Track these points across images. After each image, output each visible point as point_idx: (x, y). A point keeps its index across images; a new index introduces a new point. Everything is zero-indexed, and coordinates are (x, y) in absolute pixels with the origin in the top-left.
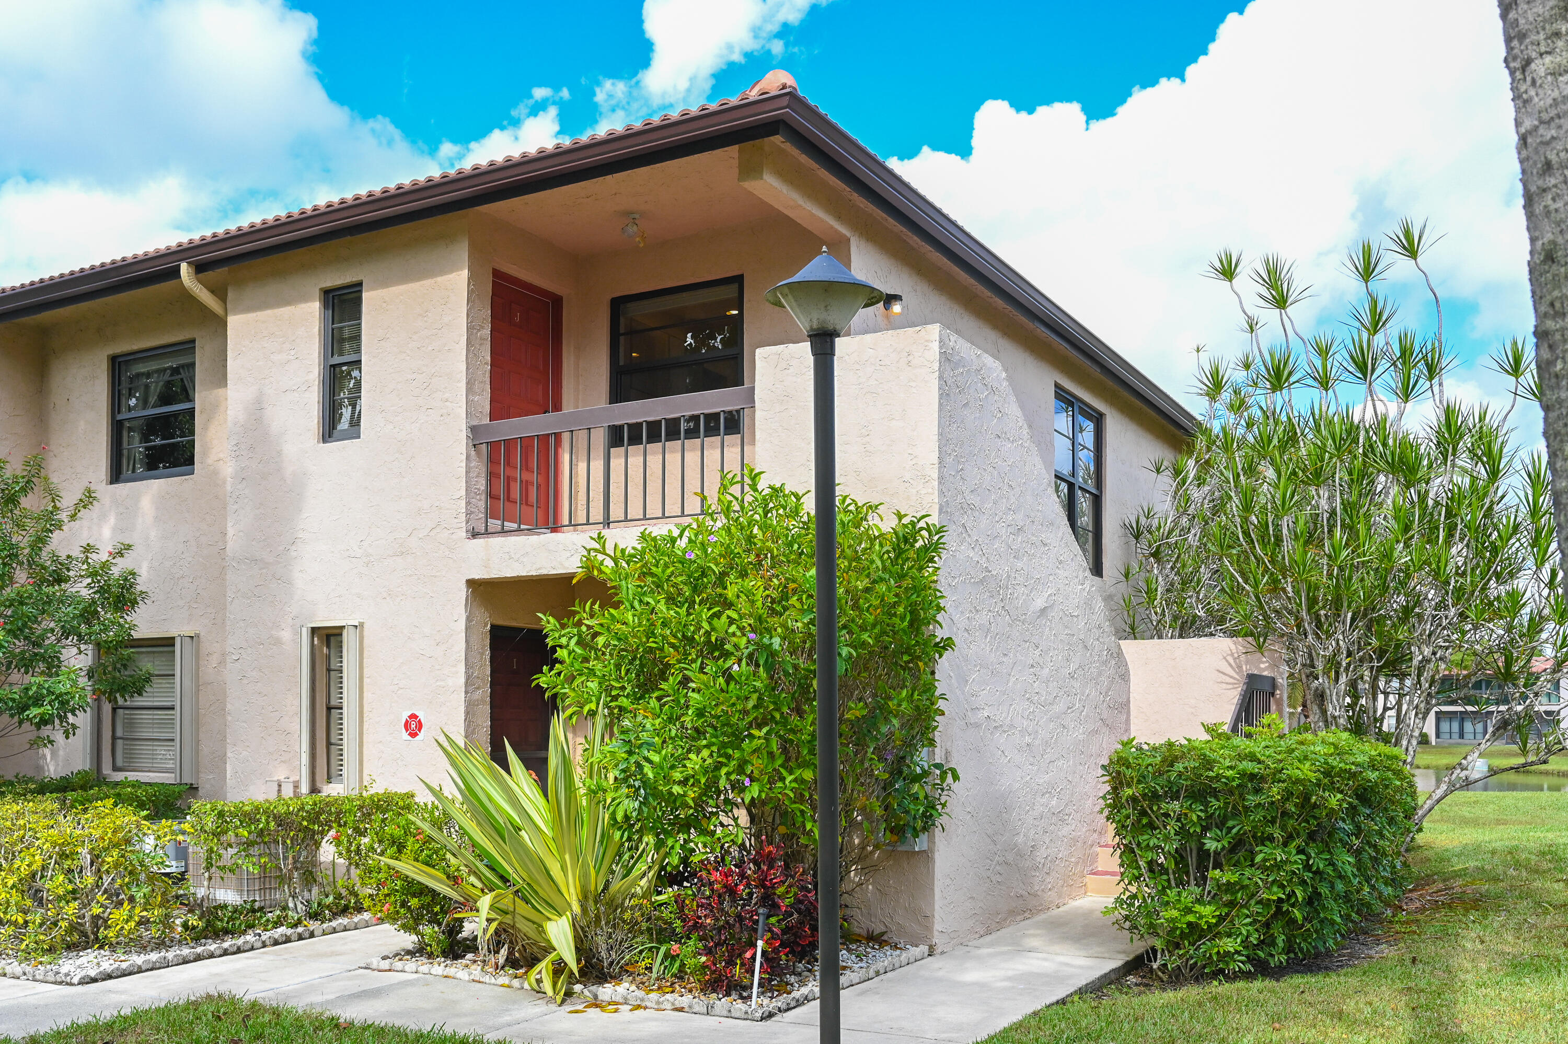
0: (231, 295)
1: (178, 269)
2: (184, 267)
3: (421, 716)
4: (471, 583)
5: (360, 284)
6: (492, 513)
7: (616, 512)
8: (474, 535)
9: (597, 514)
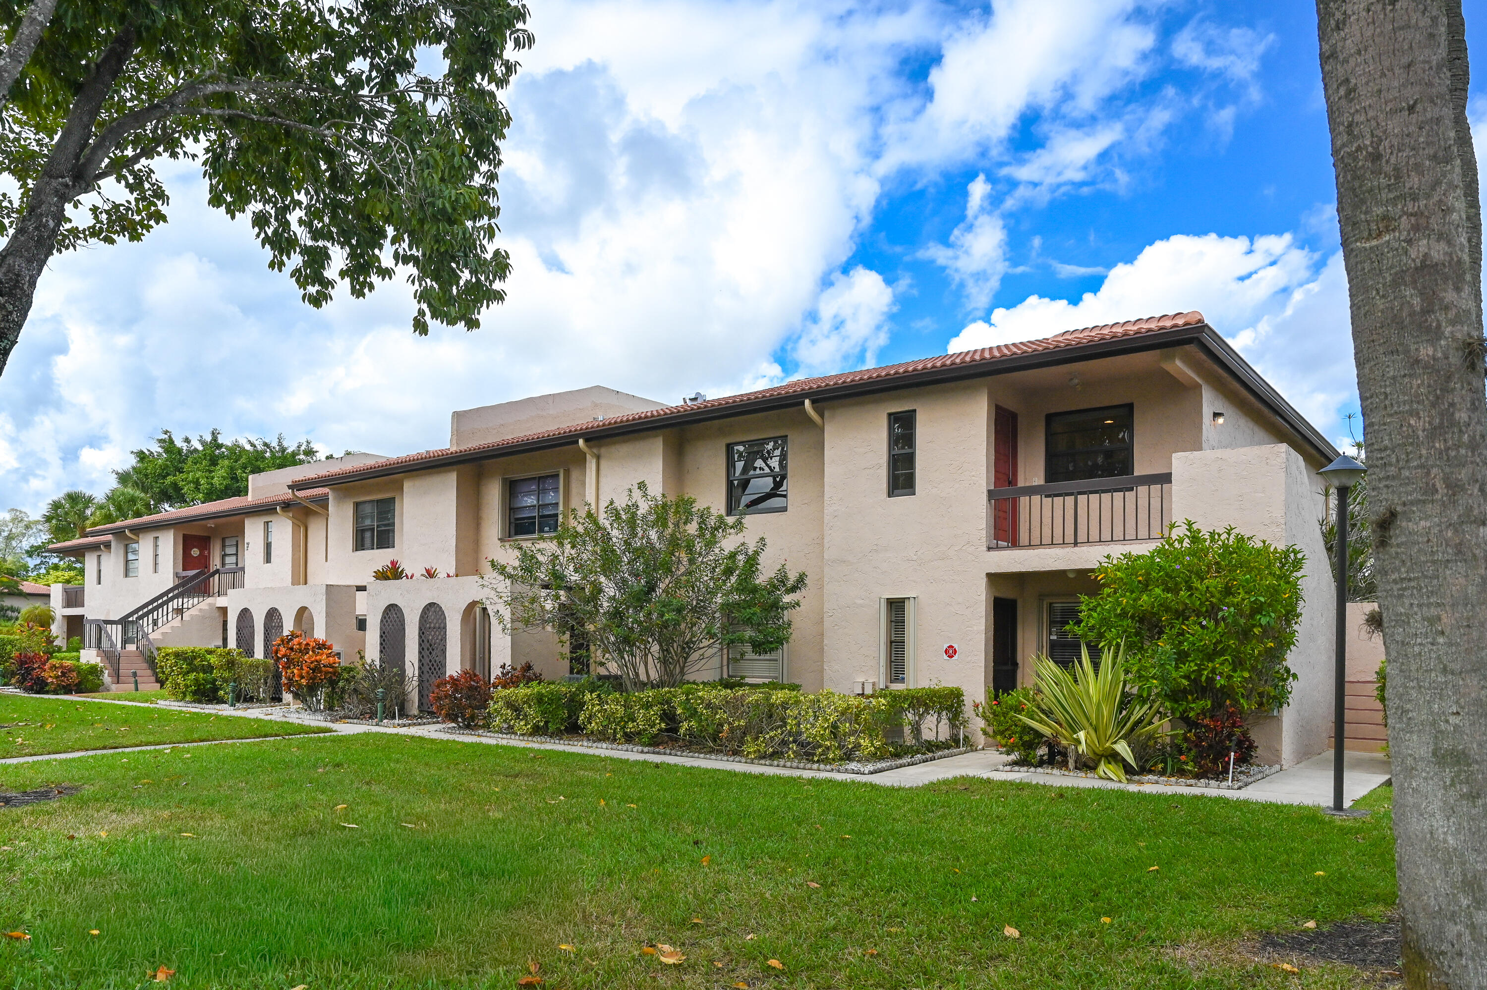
0: (827, 414)
1: (803, 403)
2: (807, 402)
3: (956, 646)
4: (989, 575)
5: (915, 411)
6: (997, 538)
7: (1082, 537)
8: (989, 549)
9: (1070, 538)
